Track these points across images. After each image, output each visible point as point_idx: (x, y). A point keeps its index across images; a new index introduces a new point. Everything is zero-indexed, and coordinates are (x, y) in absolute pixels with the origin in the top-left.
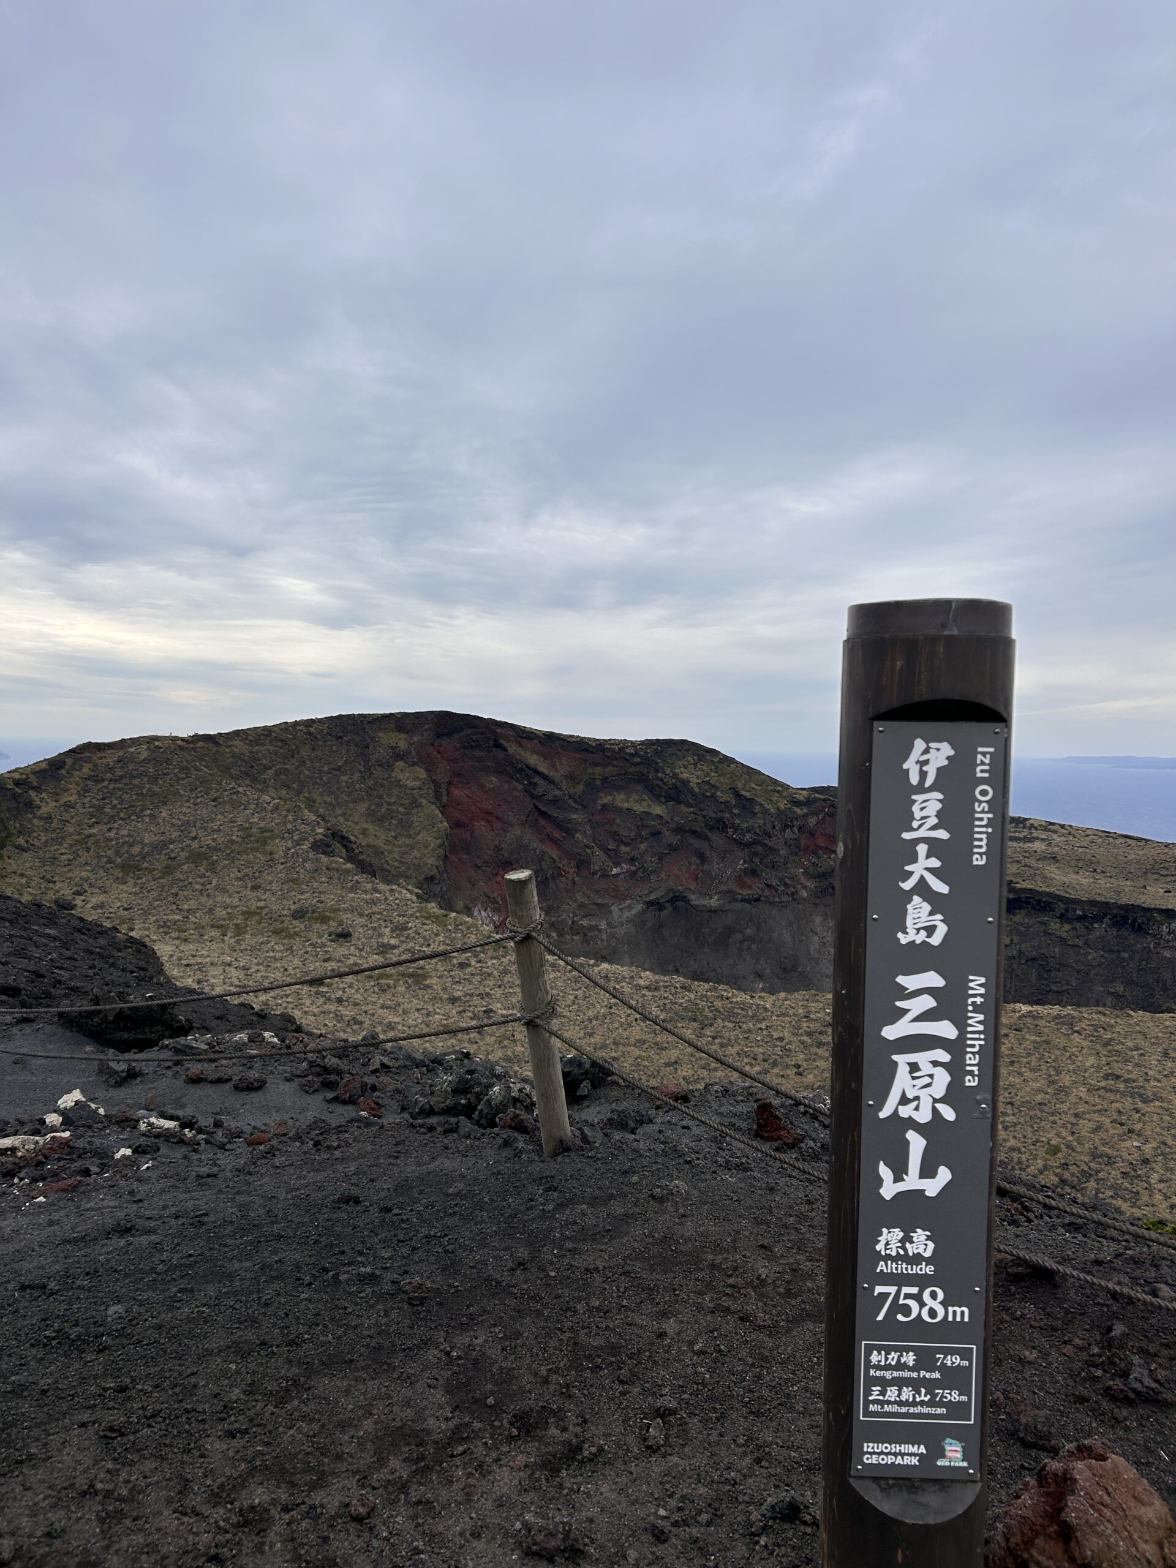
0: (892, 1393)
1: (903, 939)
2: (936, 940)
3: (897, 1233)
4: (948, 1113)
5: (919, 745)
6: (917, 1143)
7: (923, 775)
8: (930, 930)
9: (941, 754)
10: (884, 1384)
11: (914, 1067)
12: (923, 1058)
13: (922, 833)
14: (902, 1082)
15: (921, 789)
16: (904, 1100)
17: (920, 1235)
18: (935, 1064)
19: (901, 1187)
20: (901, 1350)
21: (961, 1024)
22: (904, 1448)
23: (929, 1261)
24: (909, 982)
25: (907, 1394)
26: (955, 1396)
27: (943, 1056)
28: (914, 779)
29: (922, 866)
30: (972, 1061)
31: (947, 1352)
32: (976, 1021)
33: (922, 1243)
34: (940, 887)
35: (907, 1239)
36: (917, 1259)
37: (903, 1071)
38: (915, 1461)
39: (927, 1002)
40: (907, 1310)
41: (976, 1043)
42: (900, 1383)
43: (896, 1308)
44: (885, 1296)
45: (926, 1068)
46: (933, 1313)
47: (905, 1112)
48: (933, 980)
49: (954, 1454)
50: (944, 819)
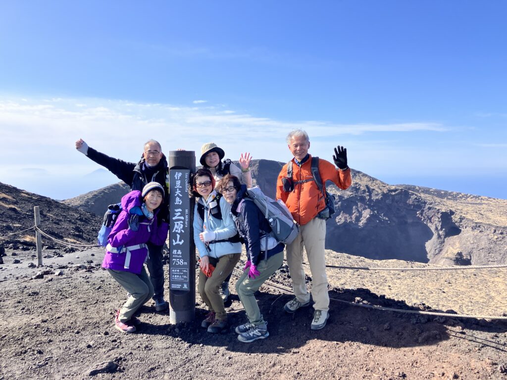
0: (176, 276)
1: (176, 204)
2: (180, 204)
3: (176, 251)
4: (183, 231)
5: (177, 173)
6: (178, 236)
7: (178, 178)
8: (179, 202)
9: (180, 174)
10: (174, 275)
11: (178, 224)
12: (179, 222)
13: (178, 187)
14: (176, 226)
15: (177, 180)
16: (176, 229)
17: (179, 251)
18: (181, 223)
19: (177, 243)
20: (177, 269)
21: (185, 217)
22: (177, 285)
23: (181, 255)
24: (177, 210)
25: (178, 276)
26: (185, 277)
27: (182, 222)
28: (176, 178)
29: (178, 192)
30: (186, 223)
31: (184, 270)
32: (187, 217)
33: (180, 252)
34: (181, 195)
35: (177, 252)
36: (179, 255)
37: (176, 224)
38: (179, 287)
39: (179, 214)
40: (178, 263)
41: (187, 220)
42: (177, 275)
43: (176, 263)
44: (174, 261)
45: (179, 224)
46: (181, 263)
47: (176, 231)
48: (180, 210)
49: (185, 286)
50: (181, 185)
